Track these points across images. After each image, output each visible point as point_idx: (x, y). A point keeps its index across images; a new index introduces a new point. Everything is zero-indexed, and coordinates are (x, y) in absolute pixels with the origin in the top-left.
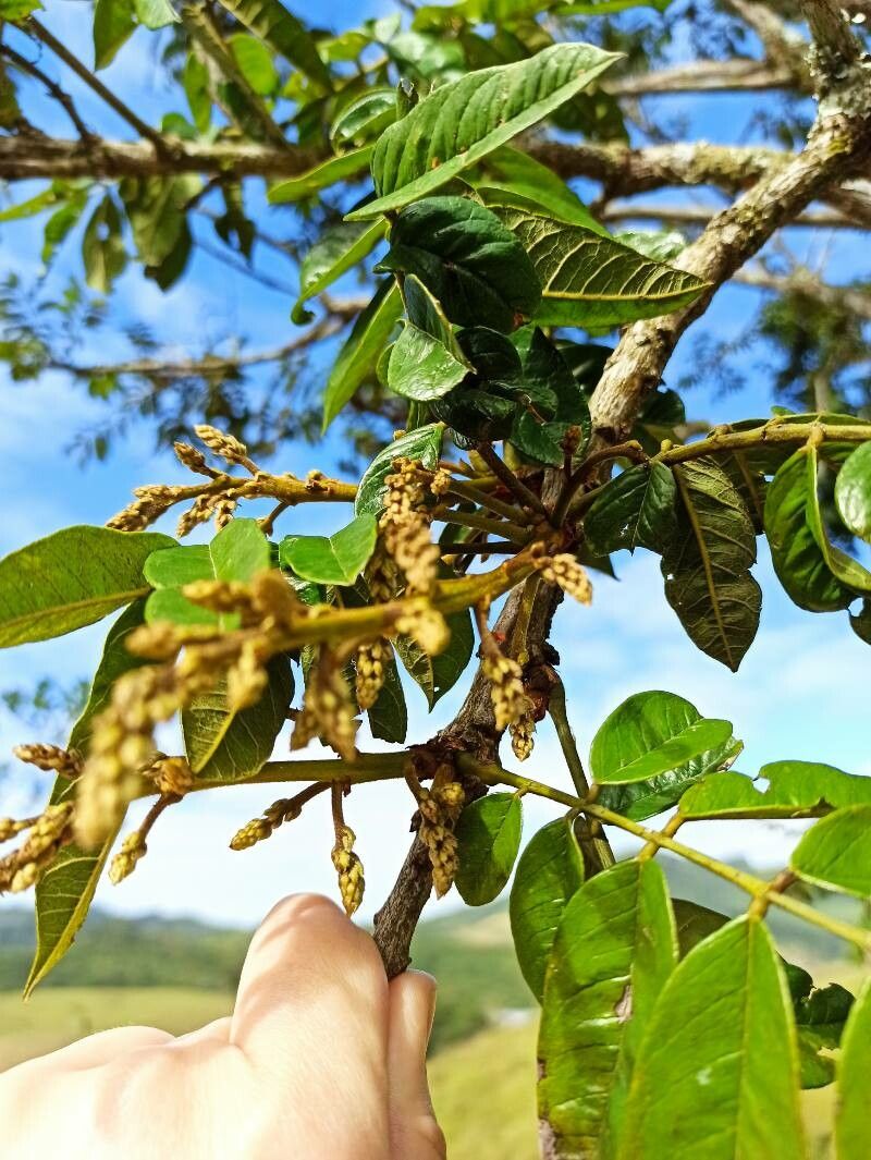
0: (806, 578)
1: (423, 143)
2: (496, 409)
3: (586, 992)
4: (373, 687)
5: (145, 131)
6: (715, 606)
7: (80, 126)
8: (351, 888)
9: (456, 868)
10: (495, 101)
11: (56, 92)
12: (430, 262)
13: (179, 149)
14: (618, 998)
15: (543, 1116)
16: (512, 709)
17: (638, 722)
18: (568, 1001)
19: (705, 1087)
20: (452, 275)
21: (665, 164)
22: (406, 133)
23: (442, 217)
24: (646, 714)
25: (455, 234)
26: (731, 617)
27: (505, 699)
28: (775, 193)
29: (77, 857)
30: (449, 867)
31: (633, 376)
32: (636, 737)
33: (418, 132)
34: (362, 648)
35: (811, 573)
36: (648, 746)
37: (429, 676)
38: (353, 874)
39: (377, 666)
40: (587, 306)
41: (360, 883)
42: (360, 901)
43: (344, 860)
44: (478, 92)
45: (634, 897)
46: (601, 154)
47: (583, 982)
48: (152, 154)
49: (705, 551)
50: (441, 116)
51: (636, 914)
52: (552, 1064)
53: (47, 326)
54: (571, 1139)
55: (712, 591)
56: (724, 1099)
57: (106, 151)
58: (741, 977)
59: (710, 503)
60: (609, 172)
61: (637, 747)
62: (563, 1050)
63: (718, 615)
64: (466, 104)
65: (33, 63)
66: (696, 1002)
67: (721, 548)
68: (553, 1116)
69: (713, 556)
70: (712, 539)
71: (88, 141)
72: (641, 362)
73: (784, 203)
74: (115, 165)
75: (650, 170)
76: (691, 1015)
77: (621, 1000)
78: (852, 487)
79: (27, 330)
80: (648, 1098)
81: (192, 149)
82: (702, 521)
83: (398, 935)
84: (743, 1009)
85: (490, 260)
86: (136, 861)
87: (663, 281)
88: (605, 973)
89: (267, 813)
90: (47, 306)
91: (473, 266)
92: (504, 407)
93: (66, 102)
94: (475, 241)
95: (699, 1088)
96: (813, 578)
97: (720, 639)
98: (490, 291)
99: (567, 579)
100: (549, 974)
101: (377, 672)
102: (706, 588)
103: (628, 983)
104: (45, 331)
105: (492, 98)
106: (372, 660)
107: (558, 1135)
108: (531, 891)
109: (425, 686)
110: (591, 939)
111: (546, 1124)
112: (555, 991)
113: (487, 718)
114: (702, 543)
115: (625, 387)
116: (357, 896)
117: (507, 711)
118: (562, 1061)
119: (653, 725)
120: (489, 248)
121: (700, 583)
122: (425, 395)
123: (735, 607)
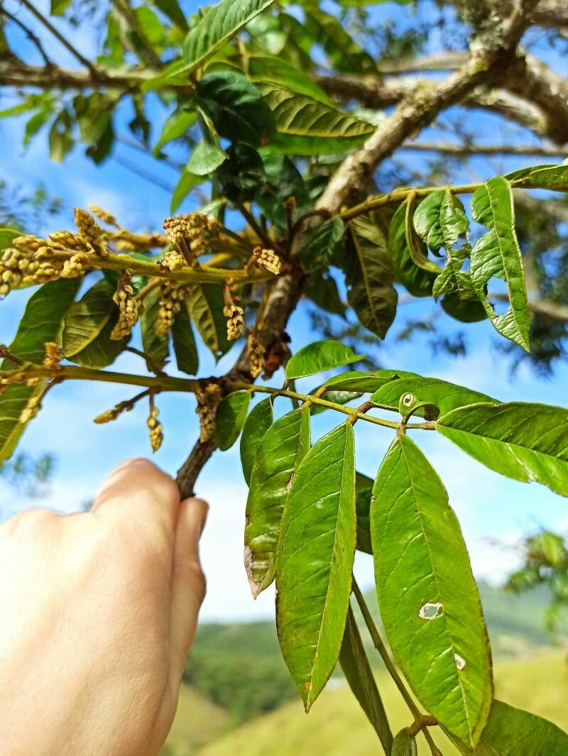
0: (411, 275)
1: (206, 38)
2: (246, 185)
3: (271, 478)
4: (167, 324)
5: (84, 62)
6: (370, 301)
7: (45, 57)
8: (155, 437)
9: (213, 427)
10: (239, 12)
11: (31, 35)
12: (212, 105)
13: (103, 74)
14: (287, 480)
15: (247, 543)
16: (236, 330)
17: (317, 354)
18: (262, 484)
19: (320, 509)
20: (225, 113)
21: (398, 91)
22: (199, 32)
23: (220, 82)
24: (323, 351)
25: (227, 91)
26: (379, 307)
27: (233, 324)
28: (439, 91)
29: (7, 416)
30: (209, 427)
31: (345, 188)
32: (315, 361)
33: (204, 32)
34: (161, 303)
35: (413, 272)
36: (321, 366)
37: (215, 346)
38: (157, 430)
39: (169, 314)
40: (310, 140)
41: (160, 436)
42: (160, 444)
43: (152, 423)
44: (231, 7)
45: (297, 428)
46: (362, 84)
47: (270, 473)
48: (89, 76)
49: (364, 269)
50: (214, 22)
51: (298, 437)
52: (253, 517)
53: (25, 215)
54: (260, 554)
55: (368, 292)
56: (329, 516)
57: (61, 73)
58: (341, 454)
59: (368, 243)
60: (365, 95)
61: (314, 365)
62: (259, 509)
63: (371, 306)
64: (226, 14)
65: (15, 15)
66: (317, 467)
67: (373, 268)
68: (251, 543)
69: (369, 272)
70: (369, 263)
71: (50, 67)
72: (350, 180)
73: (444, 97)
74: (66, 82)
75: (390, 95)
76: (315, 474)
77: (289, 481)
78: (421, 214)
79: (11, 216)
80: (291, 517)
81: (113, 73)
82: (363, 253)
83: (189, 477)
84: (341, 470)
85: (246, 105)
86: (37, 412)
87: (352, 126)
88: (281, 468)
89: (116, 406)
90: (24, 201)
91: (238, 108)
92: (250, 184)
93: (37, 42)
94: (238, 94)
95: (317, 510)
96: (414, 276)
97: (373, 320)
98: (247, 123)
99: (267, 261)
100: (253, 470)
101: (169, 317)
102: (364, 290)
103: (293, 472)
104: (23, 218)
105: (238, 10)
106: (167, 310)
107: (253, 553)
108: (251, 436)
109: (214, 352)
110: (275, 451)
111: (248, 548)
112: (257, 479)
113: (246, 368)
114: (363, 264)
115: (340, 193)
116: (158, 441)
117: (233, 331)
118: (258, 515)
119: (326, 356)
120: (245, 99)
121: (362, 287)
122: (203, 172)
123: (380, 300)
